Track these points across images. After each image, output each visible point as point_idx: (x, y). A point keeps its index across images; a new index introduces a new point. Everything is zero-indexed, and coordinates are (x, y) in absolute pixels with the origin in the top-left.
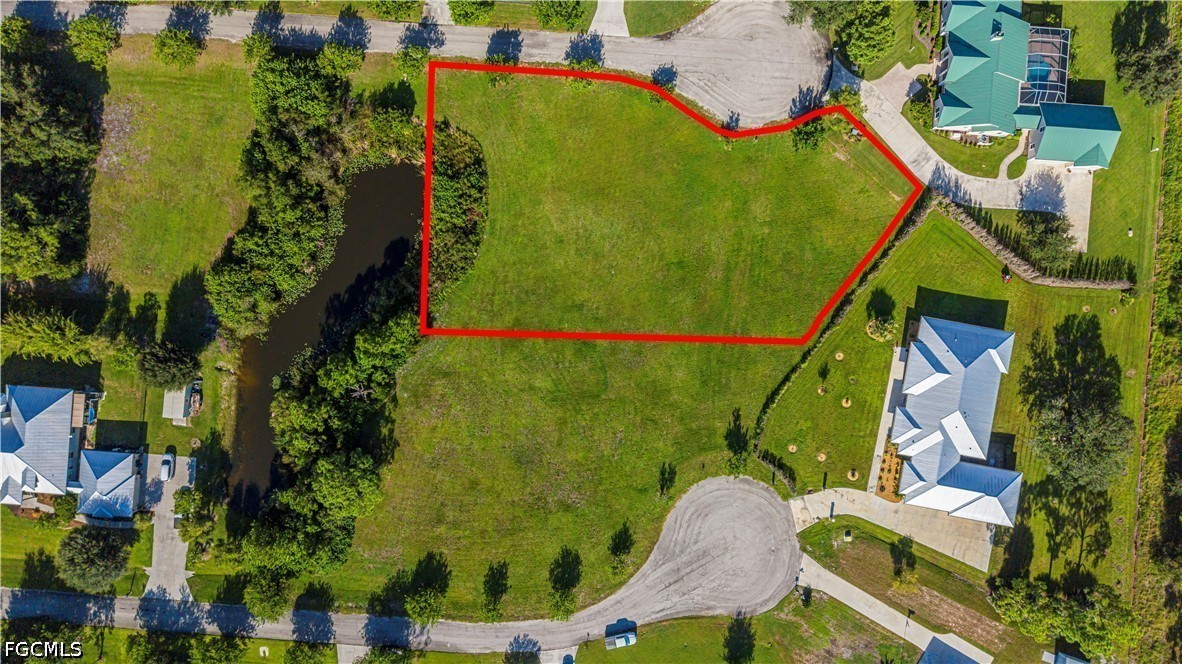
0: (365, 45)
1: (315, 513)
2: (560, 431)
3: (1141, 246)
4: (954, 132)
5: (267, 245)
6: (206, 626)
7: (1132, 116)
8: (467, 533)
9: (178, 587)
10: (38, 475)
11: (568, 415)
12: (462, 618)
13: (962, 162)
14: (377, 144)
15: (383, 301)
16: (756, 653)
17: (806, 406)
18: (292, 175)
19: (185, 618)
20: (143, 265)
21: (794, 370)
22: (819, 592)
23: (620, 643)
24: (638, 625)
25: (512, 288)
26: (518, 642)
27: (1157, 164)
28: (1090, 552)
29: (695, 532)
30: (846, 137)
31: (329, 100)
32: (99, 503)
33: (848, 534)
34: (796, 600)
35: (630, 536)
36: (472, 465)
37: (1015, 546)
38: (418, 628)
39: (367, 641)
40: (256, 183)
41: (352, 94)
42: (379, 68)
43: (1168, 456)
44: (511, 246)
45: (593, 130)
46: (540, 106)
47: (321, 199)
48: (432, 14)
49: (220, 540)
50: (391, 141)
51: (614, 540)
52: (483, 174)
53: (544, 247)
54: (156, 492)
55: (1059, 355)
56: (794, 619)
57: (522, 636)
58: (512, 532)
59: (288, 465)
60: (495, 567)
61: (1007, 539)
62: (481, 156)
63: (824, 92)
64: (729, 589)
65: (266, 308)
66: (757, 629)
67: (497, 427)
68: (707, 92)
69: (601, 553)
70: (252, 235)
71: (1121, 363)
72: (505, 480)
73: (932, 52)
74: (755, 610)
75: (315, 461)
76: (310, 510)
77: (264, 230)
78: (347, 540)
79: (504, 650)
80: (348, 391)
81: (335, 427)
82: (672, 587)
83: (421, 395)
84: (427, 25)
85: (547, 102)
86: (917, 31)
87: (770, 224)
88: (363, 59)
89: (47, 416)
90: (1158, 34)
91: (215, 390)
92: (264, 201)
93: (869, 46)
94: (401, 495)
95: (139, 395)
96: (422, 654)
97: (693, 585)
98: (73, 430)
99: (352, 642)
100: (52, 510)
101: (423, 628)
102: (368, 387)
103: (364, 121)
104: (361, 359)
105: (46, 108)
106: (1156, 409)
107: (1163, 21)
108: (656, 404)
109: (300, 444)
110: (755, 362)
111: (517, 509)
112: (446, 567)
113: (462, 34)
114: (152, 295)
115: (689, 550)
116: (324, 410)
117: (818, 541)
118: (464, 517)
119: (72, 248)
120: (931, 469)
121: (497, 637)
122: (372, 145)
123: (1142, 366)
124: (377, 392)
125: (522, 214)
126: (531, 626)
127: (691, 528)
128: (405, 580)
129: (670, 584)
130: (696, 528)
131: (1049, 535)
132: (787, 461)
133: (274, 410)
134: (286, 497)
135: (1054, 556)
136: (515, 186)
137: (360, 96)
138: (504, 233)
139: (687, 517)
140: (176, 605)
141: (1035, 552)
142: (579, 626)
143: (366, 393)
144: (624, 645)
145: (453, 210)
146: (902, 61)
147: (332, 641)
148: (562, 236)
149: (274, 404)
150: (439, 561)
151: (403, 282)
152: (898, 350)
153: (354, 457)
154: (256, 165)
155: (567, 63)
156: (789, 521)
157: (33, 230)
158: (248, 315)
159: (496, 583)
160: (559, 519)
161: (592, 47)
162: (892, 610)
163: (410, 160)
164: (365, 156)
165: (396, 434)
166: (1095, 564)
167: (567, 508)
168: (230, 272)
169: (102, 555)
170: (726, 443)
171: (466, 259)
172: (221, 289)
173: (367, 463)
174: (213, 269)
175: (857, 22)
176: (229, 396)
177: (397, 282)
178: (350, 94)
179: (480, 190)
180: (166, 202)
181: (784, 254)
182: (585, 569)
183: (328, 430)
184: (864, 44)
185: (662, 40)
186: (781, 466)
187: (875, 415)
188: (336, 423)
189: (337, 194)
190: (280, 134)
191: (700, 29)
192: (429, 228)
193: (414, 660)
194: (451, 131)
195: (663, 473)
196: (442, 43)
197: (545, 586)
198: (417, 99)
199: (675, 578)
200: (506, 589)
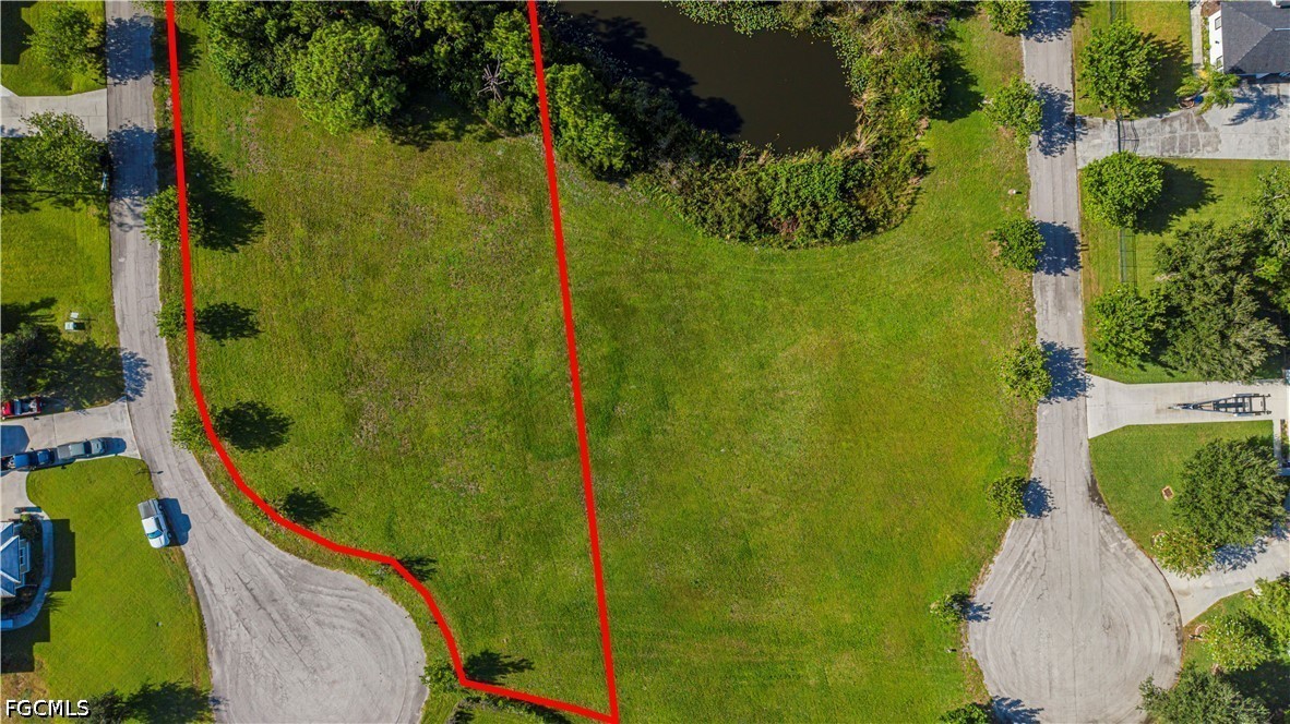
0: (1031, 35)
1: (296, 31)
2: (469, 395)
8: (298, 269)
11: (496, 404)
12: (165, 276)
14: (881, 68)
15: (641, 103)
23: (149, 525)
24: (183, 548)
25: (682, 298)
26: (138, 366)
29: (335, 620)
35: (319, 521)
36: (402, 265)
38: (143, 209)
39: (116, 133)
41: (953, 23)
42: (998, 59)
44: (746, 289)
45: (938, 397)
46: (967, 314)
48: (1090, 132)
50: (888, 91)
51: (309, 496)
52: (852, 236)
53: (750, 340)
57: (147, 370)
58: (305, 338)
60: (251, 318)
62: (880, 230)
64: (252, 682)
67: (465, 297)
68: (1017, 566)
69: (288, 479)
72: (384, 319)
75: (379, 22)
78: (267, 88)
79: (122, 346)
80: (493, 64)
81: (436, 48)
82: (246, 593)
83: (502, 176)
84: (1073, 126)
85: (974, 323)
87: (823, 685)
88: (1011, 33)
94: (346, 162)
96: (106, 220)
97: (253, 625)
99: (112, 108)
101: (142, 217)
102: (503, 93)
103: (916, 45)
104: (545, 75)
108: (526, 539)
111: (342, 343)
112: (243, 243)
113: (1065, 180)
115: (306, 613)
116: (458, 26)
118: (322, 262)
121: (143, 333)
122: (878, 61)
124: (497, 108)
125: (797, 301)
126: (164, 383)
127: (340, 613)
128: (217, 182)
129: (250, 590)
130: (342, 622)
136: (840, 287)
137: (952, 36)
138: (765, 276)
139: (356, 605)
142: (172, 456)
143: (494, 90)
144: (147, 532)
145: (792, 195)
147: (110, 80)
148: (770, 366)
150: (250, 232)
151: (674, 131)
153: (390, 82)
155: (1040, 346)
159: (227, 322)
160: (333, 408)
161: (1066, 383)
163: (861, 122)
164: (860, 52)
165: (439, 145)
167: (352, 417)
170: (477, 653)
171: (720, 223)
173: (382, 102)
177: (673, 121)
178: (954, 20)
179: (828, 234)
181: (778, 713)
182: (261, 456)
183: (429, 39)
185: (1089, 489)
188: (441, 49)
191: (1113, 546)
192: (761, 161)
193: (94, 210)
194: (913, 180)
195: (419, 561)
196: (1047, 151)
197: (230, 399)
198: (957, 123)
199: (260, 598)
200: (218, 339)
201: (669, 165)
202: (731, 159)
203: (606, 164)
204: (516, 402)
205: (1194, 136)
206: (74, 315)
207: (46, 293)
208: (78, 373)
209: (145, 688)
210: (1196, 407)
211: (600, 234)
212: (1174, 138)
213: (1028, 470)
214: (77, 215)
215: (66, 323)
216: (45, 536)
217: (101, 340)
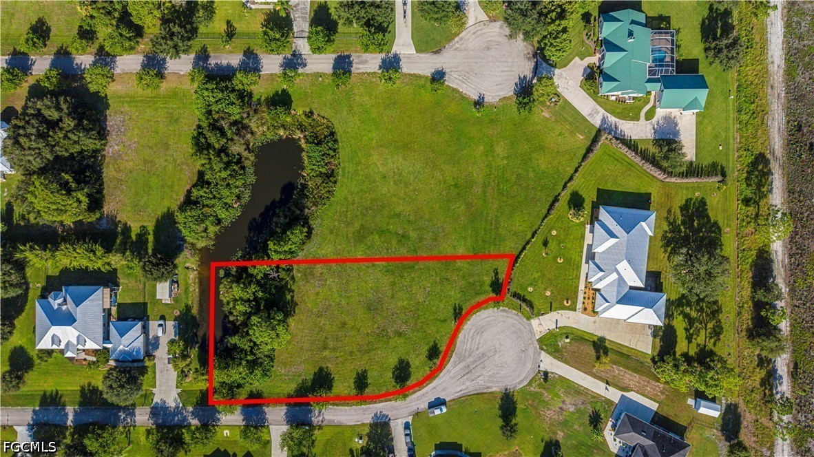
0: (260, 70)
1: (252, 348)
2: (393, 289)
3: (727, 155)
4: (612, 95)
5: (211, 193)
6: (191, 421)
7: (716, 78)
8: (342, 354)
9: (172, 399)
10: (87, 339)
11: (396, 279)
12: (342, 405)
13: (618, 113)
14: (271, 128)
15: (282, 220)
16: (518, 412)
17: (536, 264)
18: (223, 150)
19: (178, 417)
20: (138, 210)
21: (528, 243)
22: (552, 373)
23: (437, 412)
24: (447, 400)
25: (358, 207)
26: (377, 416)
27: (733, 105)
28: (711, 338)
29: (477, 342)
30: (548, 103)
31: (241, 104)
32: (123, 352)
33: (567, 337)
34: (540, 379)
35: (438, 348)
36: (341, 314)
37: (666, 337)
38: (317, 412)
39: (287, 422)
40: (202, 156)
42: (269, 82)
43: (753, 277)
44: (355, 182)
45: (398, 110)
46: (368, 98)
47: (240, 163)
48: (298, 48)
49: (196, 369)
50: (280, 125)
51: (429, 351)
52: (336, 141)
53: (375, 181)
54: (155, 343)
55: (683, 223)
56: (539, 390)
57: (379, 413)
58: (368, 352)
59: (233, 321)
60: (360, 372)
61: (661, 333)
62: (334, 130)
63: (533, 78)
64: (499, 375)
65: (213, 229)
66: (517, 398)
67: (355, 290)
68: (464, 82)
69: (422, 360)
70: (202, 187)
71: (721, 224)
72: (362, 321)
73: (595, 50)
74: (515, 387)
75: (249, 318)
76: (249, 346)
77: (209, 183)
78: (271, 363)
79: (369, 422)
80: (266, 275)
81: (259, 296)
82: (465, 377)
83: (308, 274)
84: (296, 55)
85: (371, 95)
86: (585, 38)
87: (507, 158)
88: (259, 78)
89: (88, 303)
90: (728, 29)
91: (186, 280)
92: (208, 166)
93: (557, 50)
94: (301, 334)
95: (141, 286)
96: (320, 427)
97: (478, 374)
98: (104, 310)
99: (278, 423)
100: (95, 359)
101: (320, 412)
102: (277, 272)
103: (263, 114)
104: (272, 255)
105: (76, 122)
106: (744, 250)
107: (730, 21)
108: (448, 269)
109: (241, 308)
110: (505, 240)
111: (370, 337)
112: (331, 375)
113: (316, 59)
114: (144, 227)
115: (474, 354)
116: (253, 286)
117: (549, 343)
118: (340, 344)
119: (96, 203)
120: (612, 295)
121: (364, 414)
122: (268, 129)
123: (734, 225)
124: (283, 274)
125: (360, 163)
126: (383, 406)
127: (474, 341)
128: (307, 384)
129: (464, 375)
130: (477, 340)
131: (686, 329)
132: (528, 297)
133: (222, 289)
134: (234, 340)
135: (690, 342)
136: (355, 146)
137: (259, 100)
138: (350, 175)
139: (471, 334)
140: (172, 410)
141: (679, 340)
142: (412, 404)
143: (277, 275)
144: (440, 413)
145: (319, 163)
146: (578, 56)
147: (266, 424)
148: (385, 174)
149: (222, 286)
150: (326, 372)
151: (293, 208)
152: (588, 227)
153: (272, 313)
154: (201, 145)
155: (380, 71)
156: (532, 332)
157: (74, 194)
158: (203, 234)
159: (361, 381)
160: (395, 341)
161: (395, 61)
162: (596, 380)
163: (291, 136)
164: (264, 135)
165: (295, 298)
166: (715, 344)
167: (400, 334)
168: (190, 210)
169: (128, 382)
170: (491, 289)
171: (329, 192)
172: (186, 220)
173: (280, 316)
174: (179, 209)
175: (549, 36)
176: (194, 283)
177: (289, 208)
178: (253, 99)
179: (335, 150)
180: (148, 172)
181: (517, 175)
182: (413, 370)
183: (256, 299)
184: (553, 49)
185: (435, 54)
186: (524, 300)
187: (577, 266)
188: (260, 294)
189: (250, 159)
190: (215, 127)
191: (457, 45)
192: (306, 175)
193: (316, 432)
194: (315, 117)
195: (455, 310)
196: (305, 65)
197: (390, 382)
198: (293, 99)
199: (467, 371)
200: (367, 385)
201: (306, 210)
202: (304, 186)
203: (306, 234)
204: (396, 272)
205: (301, 9)
206: (356, 440)
207: (347, 451)
208: (379, 439)
209: (501, 417)
210: (405, 13)
211: (332, 238)
212: (302, 17)
213: (427, 77)
214: (318, 439)
215: (359, 443)
216: (441, 453)
217: (367, 430)
